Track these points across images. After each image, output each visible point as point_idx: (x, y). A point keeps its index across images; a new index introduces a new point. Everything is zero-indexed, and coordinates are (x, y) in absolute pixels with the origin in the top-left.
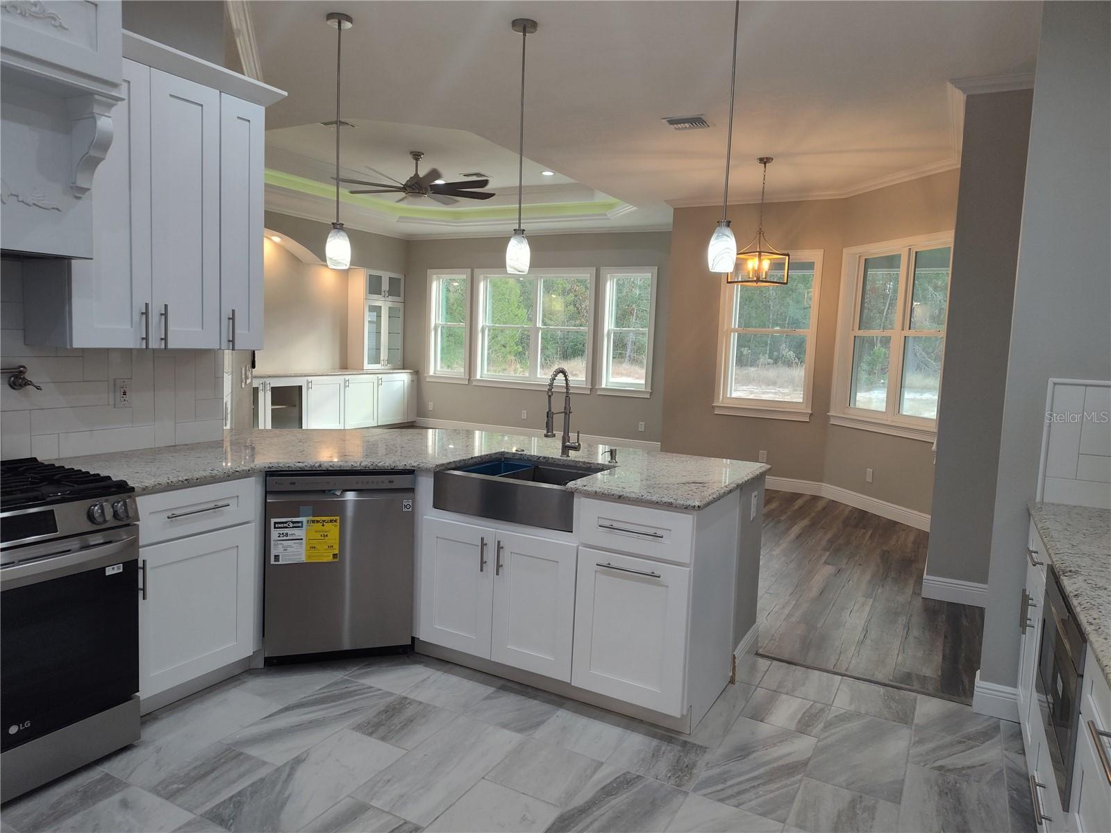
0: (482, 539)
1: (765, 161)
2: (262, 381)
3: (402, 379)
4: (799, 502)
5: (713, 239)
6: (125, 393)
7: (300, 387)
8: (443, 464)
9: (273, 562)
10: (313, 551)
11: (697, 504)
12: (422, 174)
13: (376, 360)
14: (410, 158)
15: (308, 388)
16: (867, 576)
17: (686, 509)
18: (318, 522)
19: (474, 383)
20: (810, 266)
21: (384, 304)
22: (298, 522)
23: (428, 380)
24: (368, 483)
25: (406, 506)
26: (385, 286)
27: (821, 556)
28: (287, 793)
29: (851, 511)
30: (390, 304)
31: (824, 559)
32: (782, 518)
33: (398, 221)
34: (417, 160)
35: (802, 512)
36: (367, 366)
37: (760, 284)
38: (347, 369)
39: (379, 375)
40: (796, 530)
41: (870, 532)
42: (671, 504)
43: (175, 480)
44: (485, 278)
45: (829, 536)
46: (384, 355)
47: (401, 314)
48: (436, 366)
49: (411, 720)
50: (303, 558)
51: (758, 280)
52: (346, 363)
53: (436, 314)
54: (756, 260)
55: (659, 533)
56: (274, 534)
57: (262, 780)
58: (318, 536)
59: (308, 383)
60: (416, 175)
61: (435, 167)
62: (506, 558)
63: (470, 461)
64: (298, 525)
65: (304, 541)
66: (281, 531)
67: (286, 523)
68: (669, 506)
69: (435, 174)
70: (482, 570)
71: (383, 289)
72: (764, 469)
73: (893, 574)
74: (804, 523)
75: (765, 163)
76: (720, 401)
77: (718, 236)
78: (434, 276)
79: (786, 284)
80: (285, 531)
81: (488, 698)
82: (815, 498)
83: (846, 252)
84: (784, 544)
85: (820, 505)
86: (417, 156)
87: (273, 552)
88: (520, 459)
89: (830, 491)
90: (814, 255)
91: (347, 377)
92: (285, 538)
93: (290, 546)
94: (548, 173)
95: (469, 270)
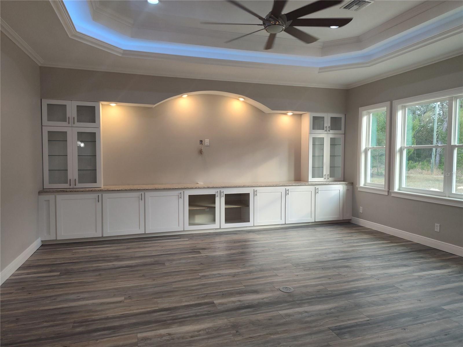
2: (219, 190)
3: (339, 189)
7: (248, 195)
13: (320, 175)
15: (254, 195)
19: (393, 195)
21: (326, 136)
23: (359, 190)
26: (327, 123)
30: (331, 136)
36: (311, 179)
38: (300, 181)
39: (316, 186)
44: (403, 107)
46: (326, 170)
47: (342, 142)
48: (365, 180)
52: (300, 177)
53: (367, 141)
59: (254, 191)
71: (325, 125)
91: (288, 188)
95: (388, 103)
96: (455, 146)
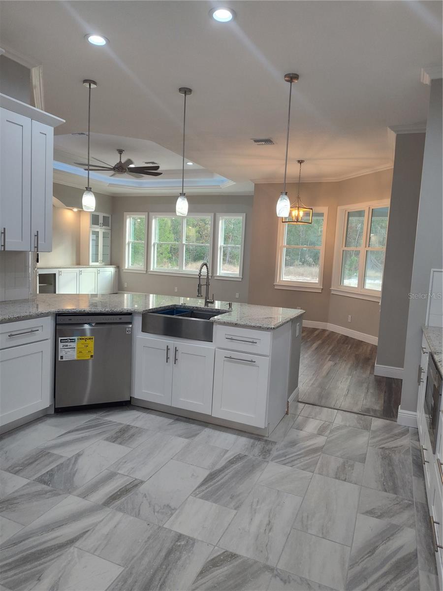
0: (167, 346)
1: (300, 162)
3: (110, 270)
4: (316, 332)
5: (279, 201)
8: (147, 310)
9: (60, 359)
10: (81, 354)
11: (273, 327)
12: (123, 161)
13: (97, 261)
14: (117, 152)
15: (59, 275)
16: (349, 366)
17: (268, 329)
18: (83, 339)
19: (149, 273)
20: (322, 215)
21: (100, 230)
22: (73, 339)
23: (124, 271)
24: (109, 319)
25: (128, 331)
26: (101, 221)
27: (327, 357)
28: (75, 469)
29: (341, 336)
30: (103, 230)
31: (328, 359)
32: (309, 340)
33: (108, 186)
34: (121, 154)
35: (318, 337)
36: (91, 264)
37: (298, 223)
38: (80, 265)
39: (98, 268)
40: (315, 345)
41: (350, 346)
42: (261, 327)
43: (12, 317)
44: (155, 218)
45: (331, 348)
46: (100, 257)
47: (110, 236)
48: (128, 264)
49: (133, 435)
50: (75, 358)
51: (297, 221)
52: (79, 262)
53: (129, 236)
54: (297, 211)
55: (255, 341)
56: (61, 345)
57: (62, 464)
58: (83, 346)
59: (59, 272)
60: (120, 162)
61: (130, 158)
62: (179, 356)
63: (160, 309)
64: (72, 341)
65: (76, 349)
66: (64, 344)
67: (66, 340)
68: (260, 328)
69: (130, 162)
70: (167, 362)
71: (100, 222)
72: (302, 312)
73: (361, 365)
74: (319, 342)
75: (301, 163)
76: (277, 282)
77: (282, 199)
78: (128, 216)
79: (311, 223)
80: (66, 344)
81: (170, 424)
82: (324, 331)
83: (339, 208)
84: (310, 352)
85: (327, 333)
86: (121, 152)
87: (60, 355)
88: (184, 308)
89: (331, 327)
90: (324, 209)
91: (81, 269)
92: (66, 347)
93: (69, 352)
94: (190, 164)
95: (147, 213)
96: (184, 244)
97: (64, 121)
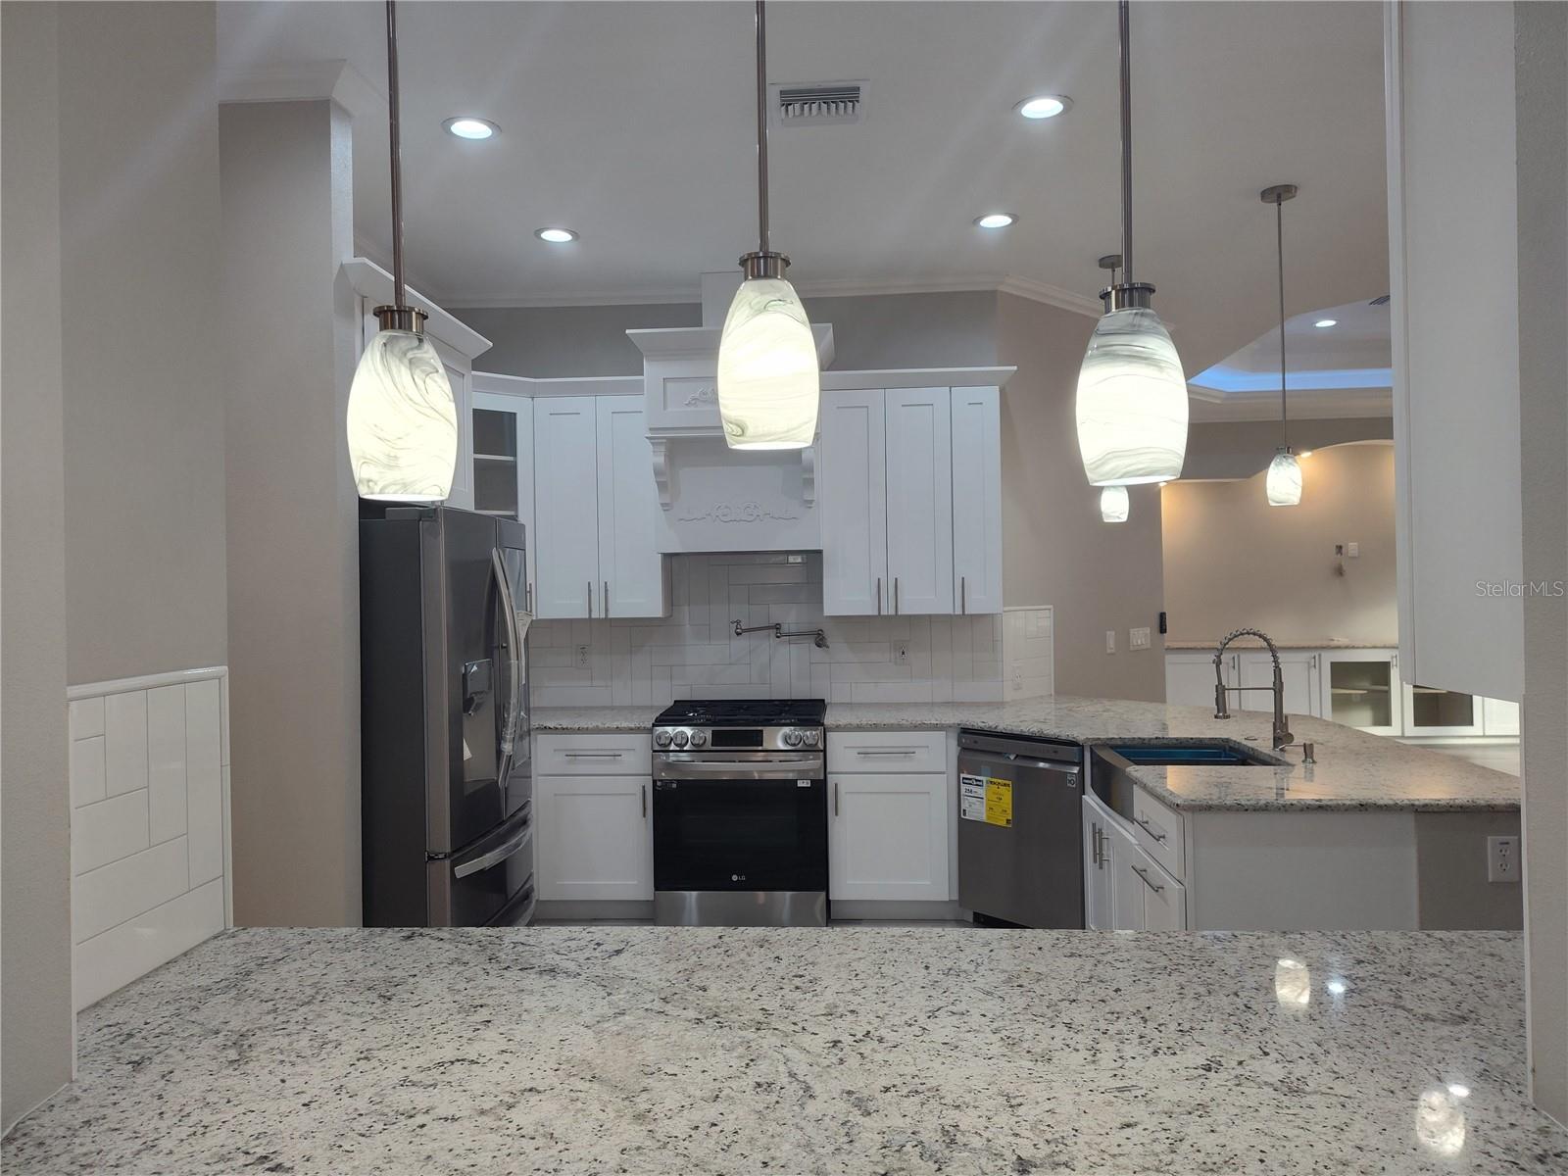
0: (1094, 826)
2: (1398, 653)
6: (903, 653)
8: (1099, 739)
9: (964, 817)
10: (992, 812)
11: (1179, 802)
17: (1172, 807)
18: (995, 783)
22: (980, 781)
25: (1070, 782)
42: (1164, 799)
50: (984, 818)
56: (964, 787)
58: (994, 798)
62: (1110, 852)
64: (979, 783)
65: (984, 801)
66: (969, 787)
67: (973, 780)
68: (1164, 802)
70: (1095, 862)
80: (971, 788)
87: (964, 807)
92: (971, 794)
93: (974, 804)
97: (1015, 368)
